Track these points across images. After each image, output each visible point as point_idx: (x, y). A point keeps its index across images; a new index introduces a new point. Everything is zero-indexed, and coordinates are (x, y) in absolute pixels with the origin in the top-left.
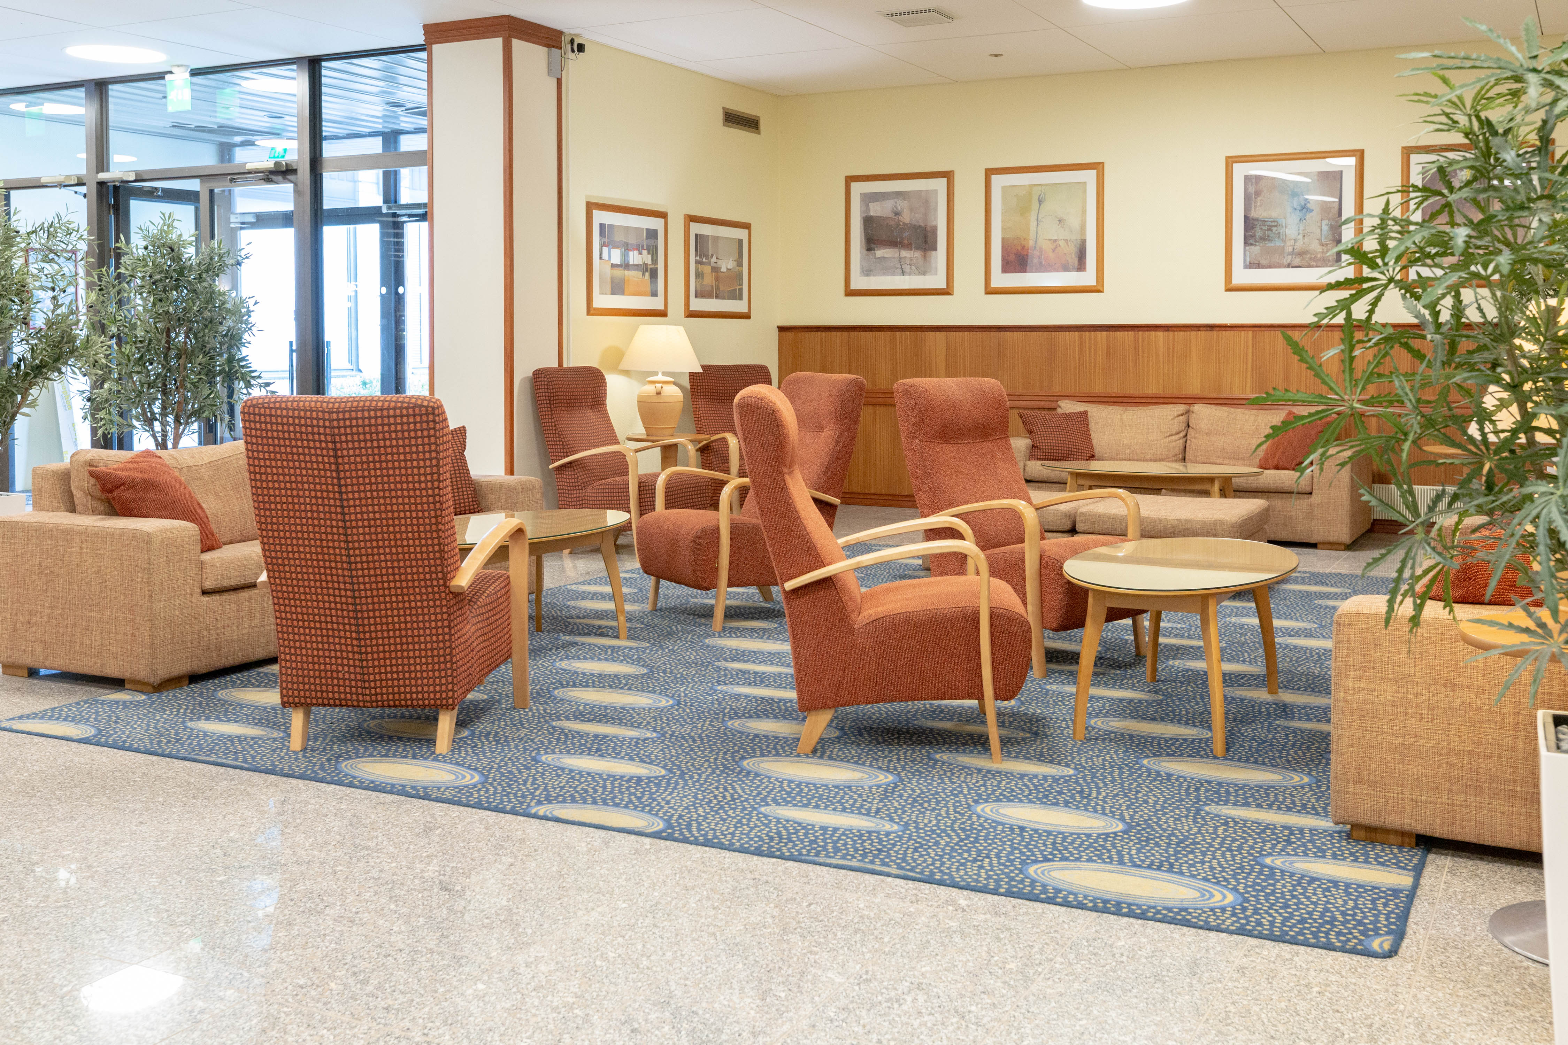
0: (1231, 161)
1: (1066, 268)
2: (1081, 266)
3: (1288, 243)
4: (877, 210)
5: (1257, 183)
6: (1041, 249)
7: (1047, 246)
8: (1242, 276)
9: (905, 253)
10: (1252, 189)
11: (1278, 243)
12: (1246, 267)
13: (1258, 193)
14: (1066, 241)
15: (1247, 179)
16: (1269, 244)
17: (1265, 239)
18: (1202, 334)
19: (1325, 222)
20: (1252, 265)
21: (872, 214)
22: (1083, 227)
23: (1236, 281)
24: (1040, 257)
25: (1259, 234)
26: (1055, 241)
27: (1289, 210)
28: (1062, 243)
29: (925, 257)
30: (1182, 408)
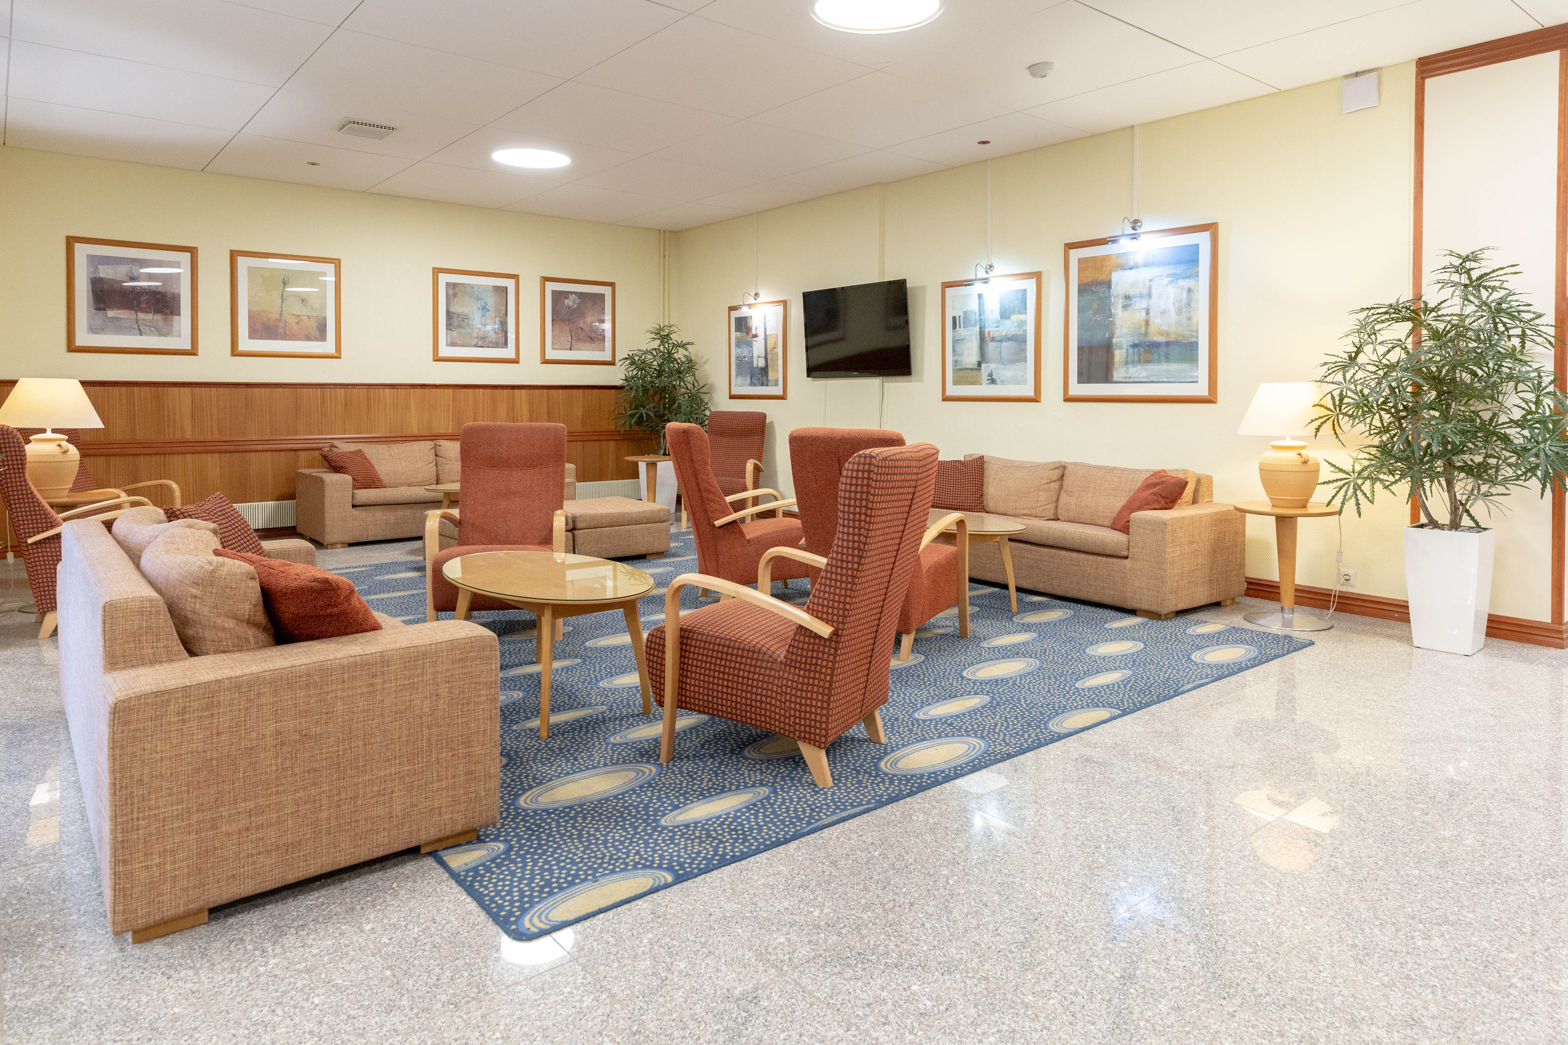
0: (437, 271)
1: (308, 338)
2: (322, 337)
3: (475, 331)
4: (105, 272)
5: (454, 288)
6: (286, 322)
7: (291, 320)
8: (445, 351)
9: (141, 316)
10: (451, 292)
11: (469, 330)
12: (447, 345)
13: (455, 296)
14: (309, 317)
15: (448, 285)
16: (463, 331)
17: (460, 327)
18: (418, 391)
19: (497, 319)
20: (452, 344)
21: (102, 275)
22: (323, 307)
23: (442, 354)
24: (285, 328)
25: (456, 323)
26: (298, 316)
27: (475, 308)
28: (305, 318)
29: (166, 320)
30: (432, 443)
